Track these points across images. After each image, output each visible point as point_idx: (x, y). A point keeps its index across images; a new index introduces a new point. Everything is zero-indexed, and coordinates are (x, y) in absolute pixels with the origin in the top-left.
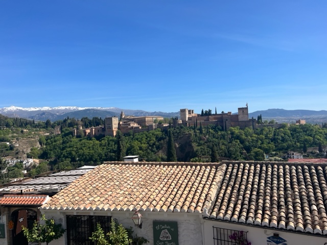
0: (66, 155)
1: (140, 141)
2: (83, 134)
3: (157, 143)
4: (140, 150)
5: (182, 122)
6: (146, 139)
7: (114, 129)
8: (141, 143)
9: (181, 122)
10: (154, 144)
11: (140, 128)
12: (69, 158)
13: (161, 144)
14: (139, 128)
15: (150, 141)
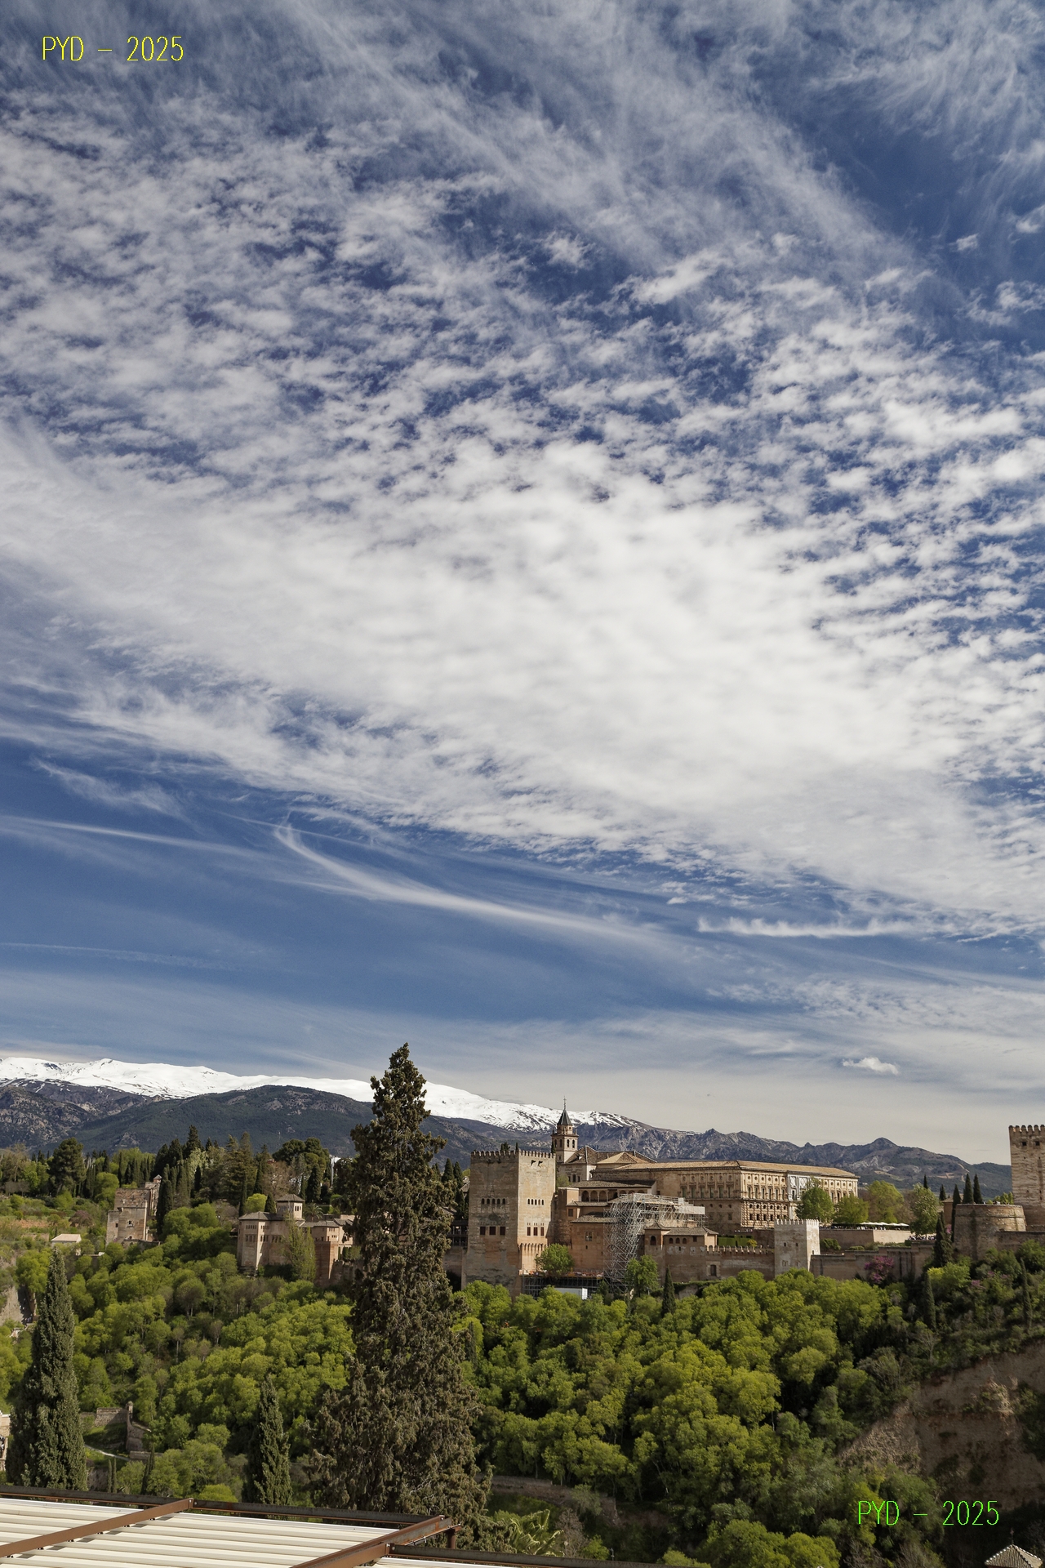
0: (197, 1396)
1: (716, 1345)
2: (310, 1255)
3: (847, 1371)
4: (722, 1412)
5: (1029, 1219)
6: (765, 1329)
7: (522, 1238)
8: (731, 1361)
9: (1022, 1226)
10: (826, 1375)
11: (710, 1241)
12: (216, 1422)
13: (882, 1380)
14: (696, 1238)
15: (792, 1346)
